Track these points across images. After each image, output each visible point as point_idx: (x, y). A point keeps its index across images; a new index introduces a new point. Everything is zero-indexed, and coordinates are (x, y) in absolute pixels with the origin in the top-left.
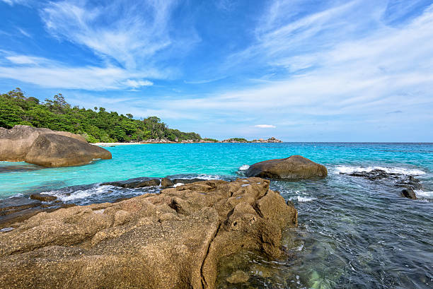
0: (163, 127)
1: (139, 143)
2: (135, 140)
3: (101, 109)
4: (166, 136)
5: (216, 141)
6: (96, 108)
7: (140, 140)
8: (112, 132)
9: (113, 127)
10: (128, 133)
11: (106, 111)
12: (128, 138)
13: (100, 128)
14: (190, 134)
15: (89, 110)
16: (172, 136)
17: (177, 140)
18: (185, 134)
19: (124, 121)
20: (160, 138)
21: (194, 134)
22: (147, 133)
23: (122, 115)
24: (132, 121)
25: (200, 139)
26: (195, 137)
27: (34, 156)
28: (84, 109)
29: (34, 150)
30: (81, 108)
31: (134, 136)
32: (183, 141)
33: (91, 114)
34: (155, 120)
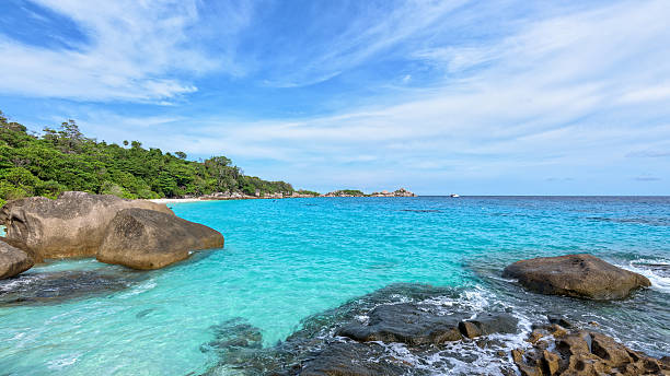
0: (235, 173)
1: (199, 199)
2: (191, 194)
3: (134, 144)
4: (240, 188)
5: (316, 194)
6: (126, 143)
7: (199, 194)
8: (156, 181)
9: (155, 174)
10: (180, 183)
11: (142, 147)
12: (180, 190)
13: (135, 175)
14: (277, 183)
15: (113, 146)
16: (249, 187)
17: (258, 194)
18: (269, 183)
19: (174, 164)
20: (231, 192)
21: (282, 183)
22: (211, 182)
23: (168, 154)
24: (187, 163)
25: (292, 191)
26: (284, 188)
27: (117, 250)
28: (104, 144)
29: (113, 239)
30: (99, 141)
31: (191, 188)
32: (267, 195)
33: (119, 153)
34: (222, 162)
